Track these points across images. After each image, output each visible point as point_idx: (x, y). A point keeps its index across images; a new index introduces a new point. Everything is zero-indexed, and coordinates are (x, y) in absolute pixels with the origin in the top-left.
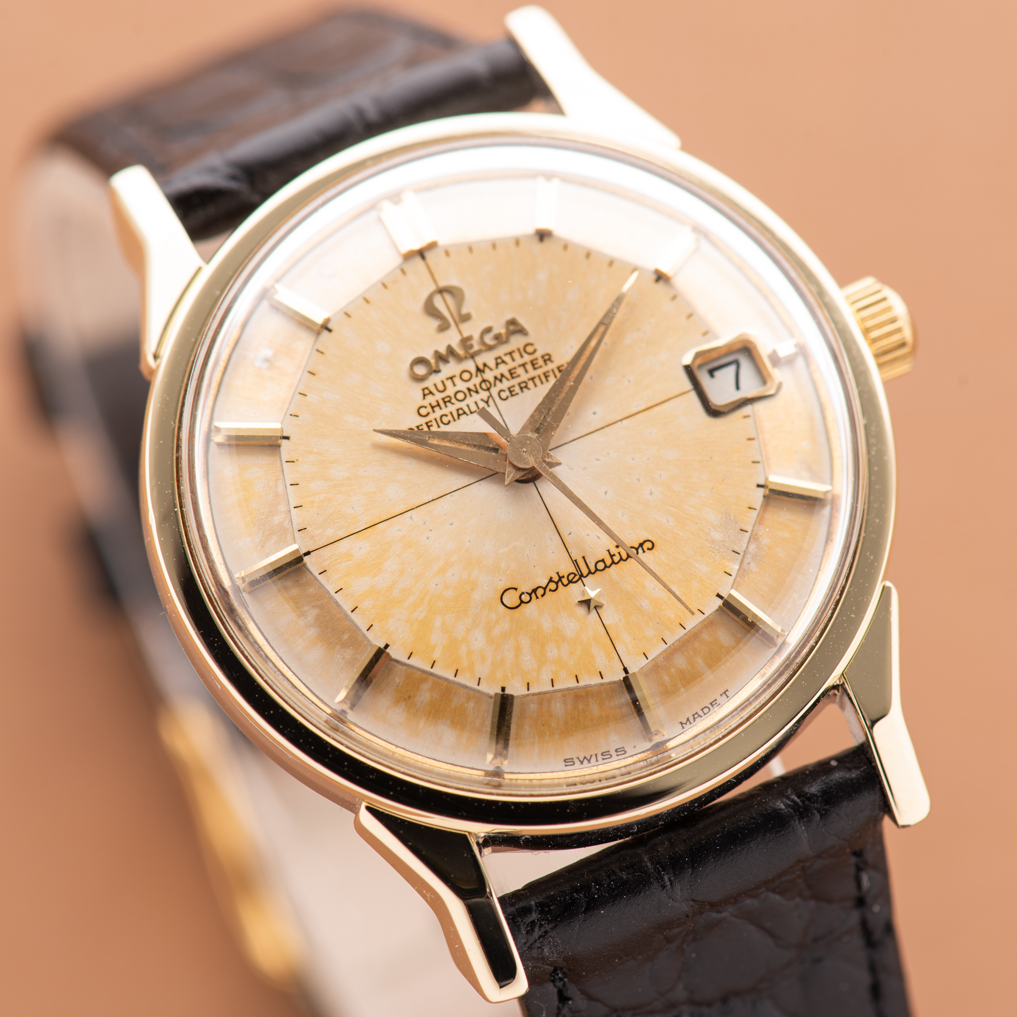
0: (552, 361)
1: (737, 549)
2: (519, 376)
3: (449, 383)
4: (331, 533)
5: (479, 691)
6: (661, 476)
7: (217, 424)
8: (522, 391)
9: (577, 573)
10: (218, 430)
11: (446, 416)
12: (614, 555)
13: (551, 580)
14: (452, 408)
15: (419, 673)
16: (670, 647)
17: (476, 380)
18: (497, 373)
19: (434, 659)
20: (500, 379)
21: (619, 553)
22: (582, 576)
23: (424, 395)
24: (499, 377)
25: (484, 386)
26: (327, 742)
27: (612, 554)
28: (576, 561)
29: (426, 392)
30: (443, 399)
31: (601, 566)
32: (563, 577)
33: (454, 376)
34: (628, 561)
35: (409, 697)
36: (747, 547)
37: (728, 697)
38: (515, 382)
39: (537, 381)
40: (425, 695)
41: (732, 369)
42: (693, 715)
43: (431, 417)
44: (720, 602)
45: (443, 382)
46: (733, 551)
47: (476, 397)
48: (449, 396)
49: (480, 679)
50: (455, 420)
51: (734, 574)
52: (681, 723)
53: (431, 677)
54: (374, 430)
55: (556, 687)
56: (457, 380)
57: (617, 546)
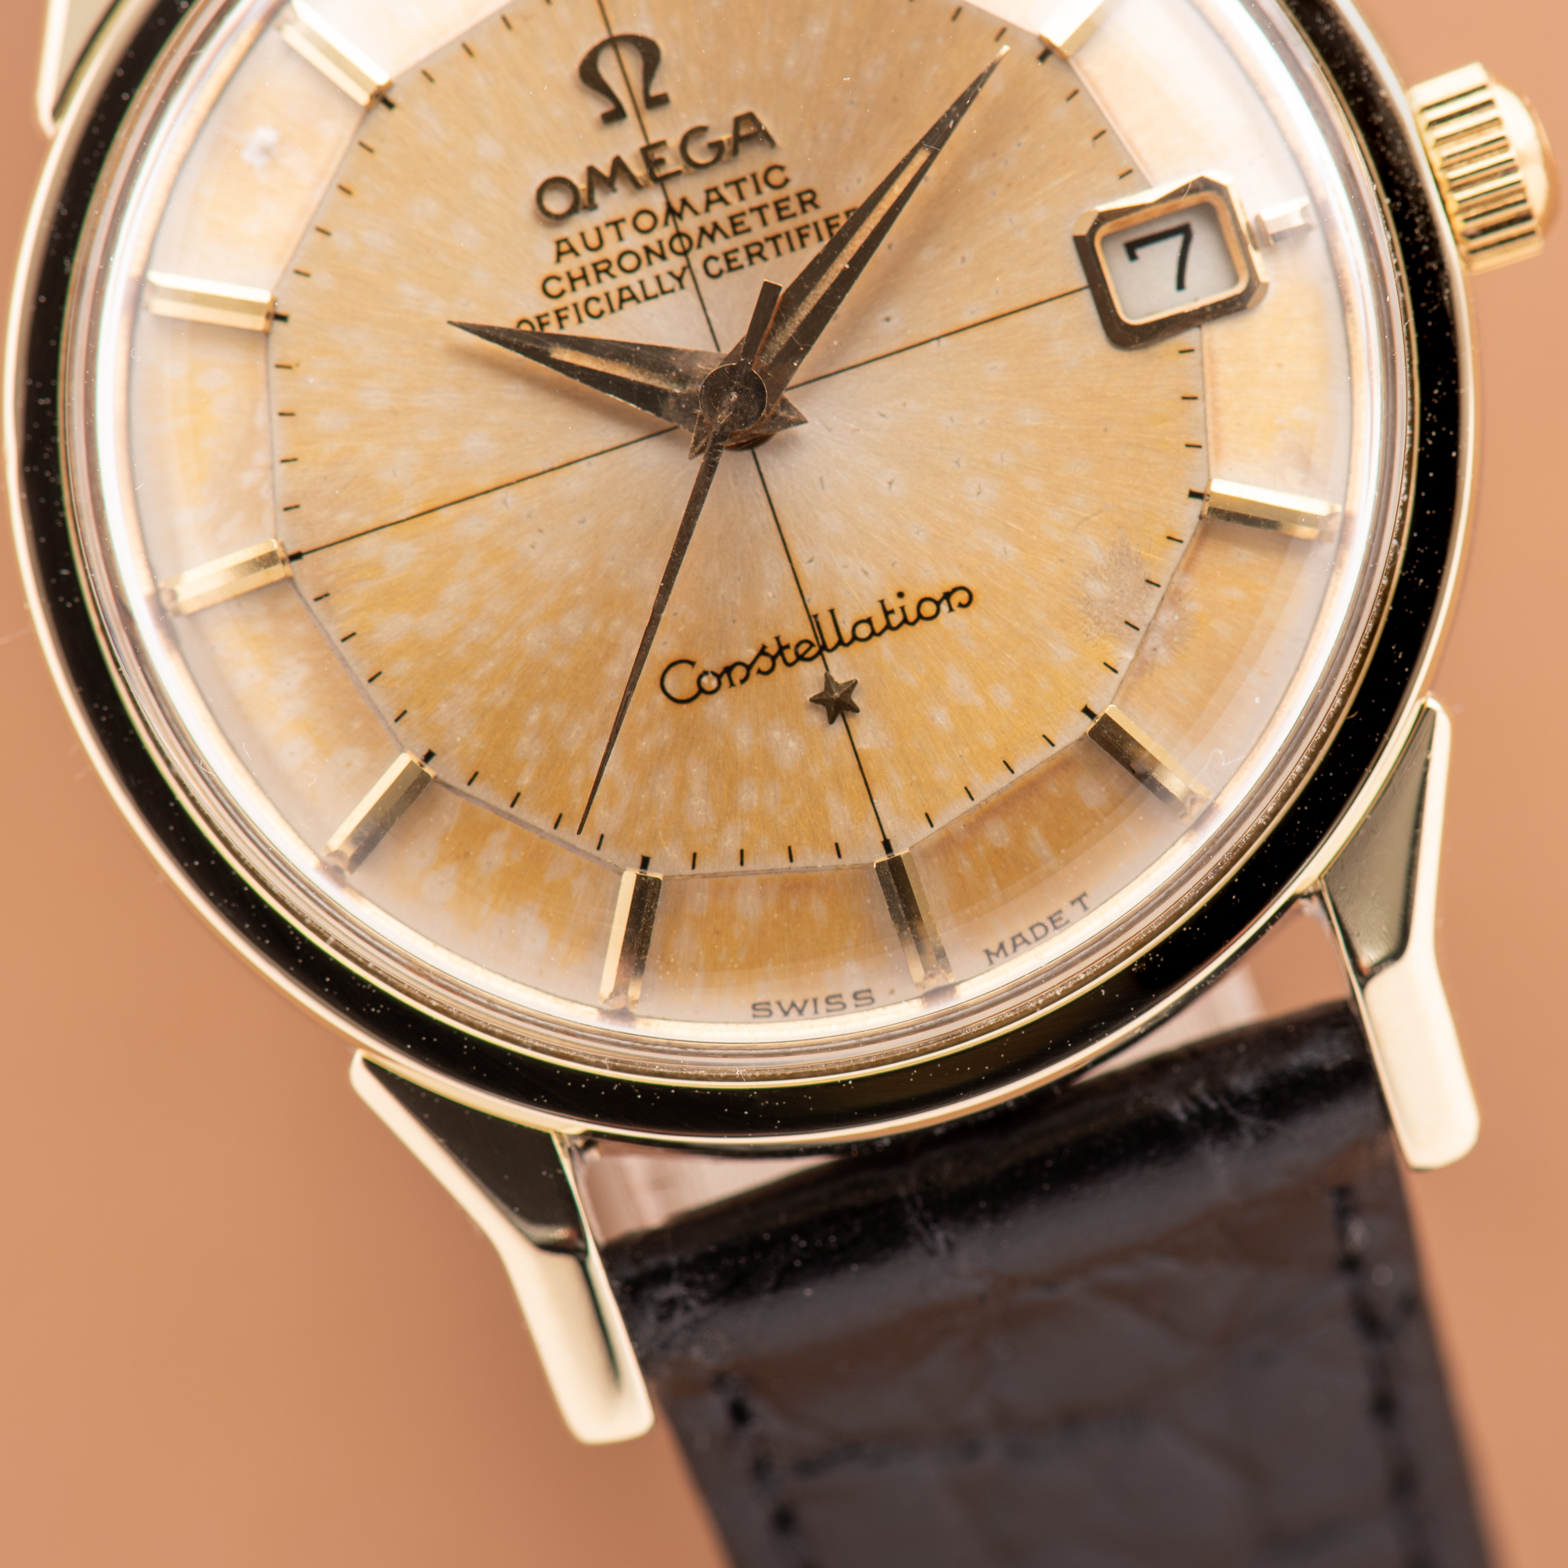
0: (816, 206)
1: (1133, 620)
2: (748, 230)
3: (609, 234)
4: (346, 520)
5: (599, 859)
6: (1002, 460)
7: (154, 277)
8: (751, 263)
9: (814, 641)
10: (155, 289)
11: (597, 299)
12: (892, 612)
13: (763, 652)
14: (610, 285)
15: (488, 812)
16: (979, 805)
17: (664, 233)
18: (706, 220)
19: (519, 790)
20: (709, 233)
21: (902, 609)
22: (823, 648)
23: (560, 254)
24: (709, 229)
25: (677, 245)
26: (297, 933)
27: (888, 608)
28: (816, 616)
29: (564, 247)
30: (595, 265)
31: (863, 631)
32: (788, 647)
33: (623, 220)
34: (918, 625)
35: (467, 855)
36: (1155, 617)
37: (1085, 908)
38: (739, 242)
39: (783, 243)
40: (495, 853)
41: (1176, 242)
42: (1013, 939)
43: (568, 299)
44: (1088, 724)
45: (598, 230)
46: (1127, 623)
47: (659, 266)
48: (608, 261)
49: (602, 837)
50: (612, 310)
51: (1122, 669)
53: (509, 823)
54: (450, 323)
55: (749, 865)
56: (626, 228)
57: (901, 595)
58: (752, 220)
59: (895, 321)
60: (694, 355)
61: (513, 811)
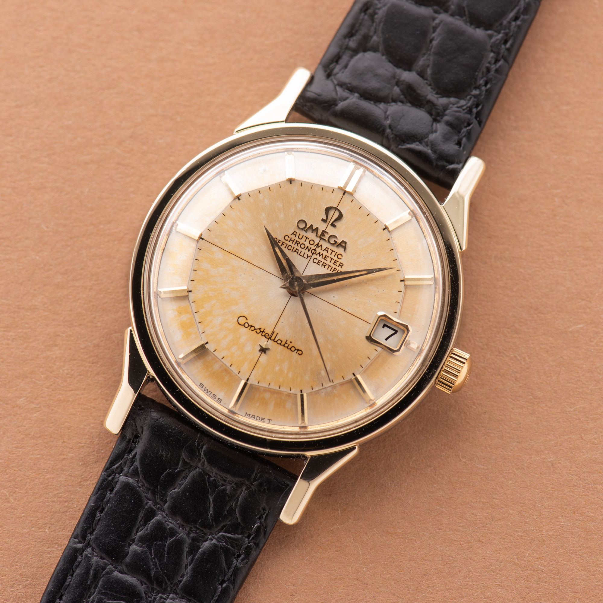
0: (341, 268)
1: (324, 384)
2: (327, 260)
3: (304, 239)
4: (216, 241)
5: (200, 335)
8: (322, 266)
9: (270, 336)
10: (224, 174)
11: (292, 247)
12: (287, 344)
13: (260, 329)
14: (296, 247)
15: (191, 310)
16: (269, 388)
17: (313, 247)
18: (322, 252)
19: (199, 311)
20: (320, 254)
21: (289, 345)
22: (270, 338)
23: (293, 234)
25: (313, 251)
27: (287, 342)
28: (274, 332)
29: (295, 233)
30: (297, 241)
31: (279, 342)
32: (265, 332)
33: (308, 238)
34: (289, 350)
35: (180, 313)
36: (327, 387)
37: (269, 422)
38: (323, 261)
39: (330, 268)
40: (186, 317)
41: (393, 332)
42: (253, 415)
43: (287, 242)
44: (299, 393)
45: (303, 236)
46: (322, 384)
47: (307, 252)
48: (299, 242)
49: (204, 332)
50: (292, 251)
51: (314, 390)
52: (246, 413)
53: (192, 315)
54: (265, 226)
55: (223, 360)
56: (308, 240)
57: (291, 342)
58: (329, 259)
59: (335, 298)
60: (298, 271)
61: (194, 313)
